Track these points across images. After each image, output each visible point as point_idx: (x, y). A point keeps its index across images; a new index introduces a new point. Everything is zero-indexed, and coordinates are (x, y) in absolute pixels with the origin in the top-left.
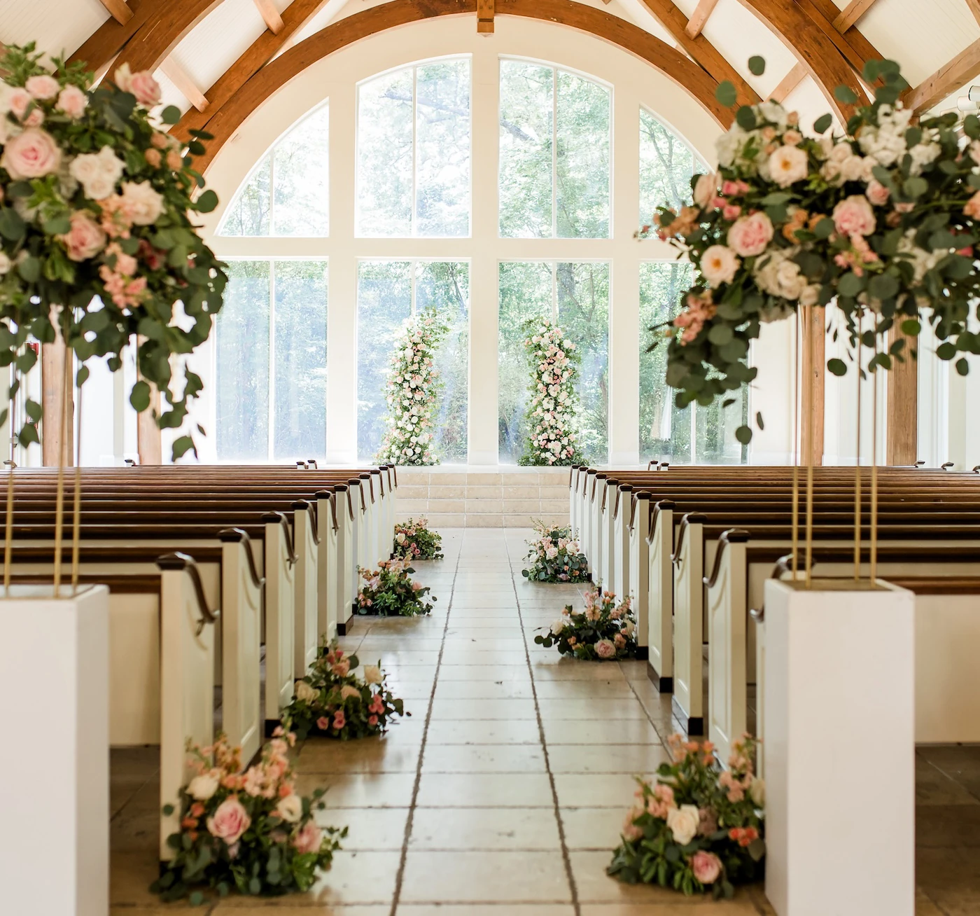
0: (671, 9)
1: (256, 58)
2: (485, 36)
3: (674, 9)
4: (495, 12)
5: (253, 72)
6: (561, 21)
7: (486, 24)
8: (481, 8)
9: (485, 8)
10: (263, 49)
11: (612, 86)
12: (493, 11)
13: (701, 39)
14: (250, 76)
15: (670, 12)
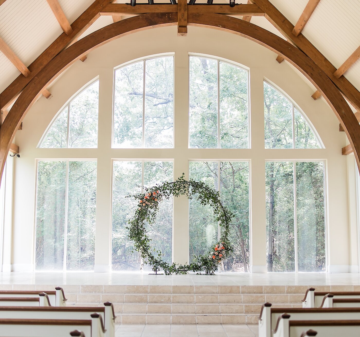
0: (284, 21)
1: (56, 48)
2: (182, 35)
3: (286, 21)
4: (188, 22)
5: (55, 55)
6: (224, 27)
7: (182, 29)
8: (180, 20)
9: (182, 20)
10: (61, 43)
11: (249, 69)
12: (186, 22)
13: (301, 36)
14: (53, 57)
15: (284, 22)
